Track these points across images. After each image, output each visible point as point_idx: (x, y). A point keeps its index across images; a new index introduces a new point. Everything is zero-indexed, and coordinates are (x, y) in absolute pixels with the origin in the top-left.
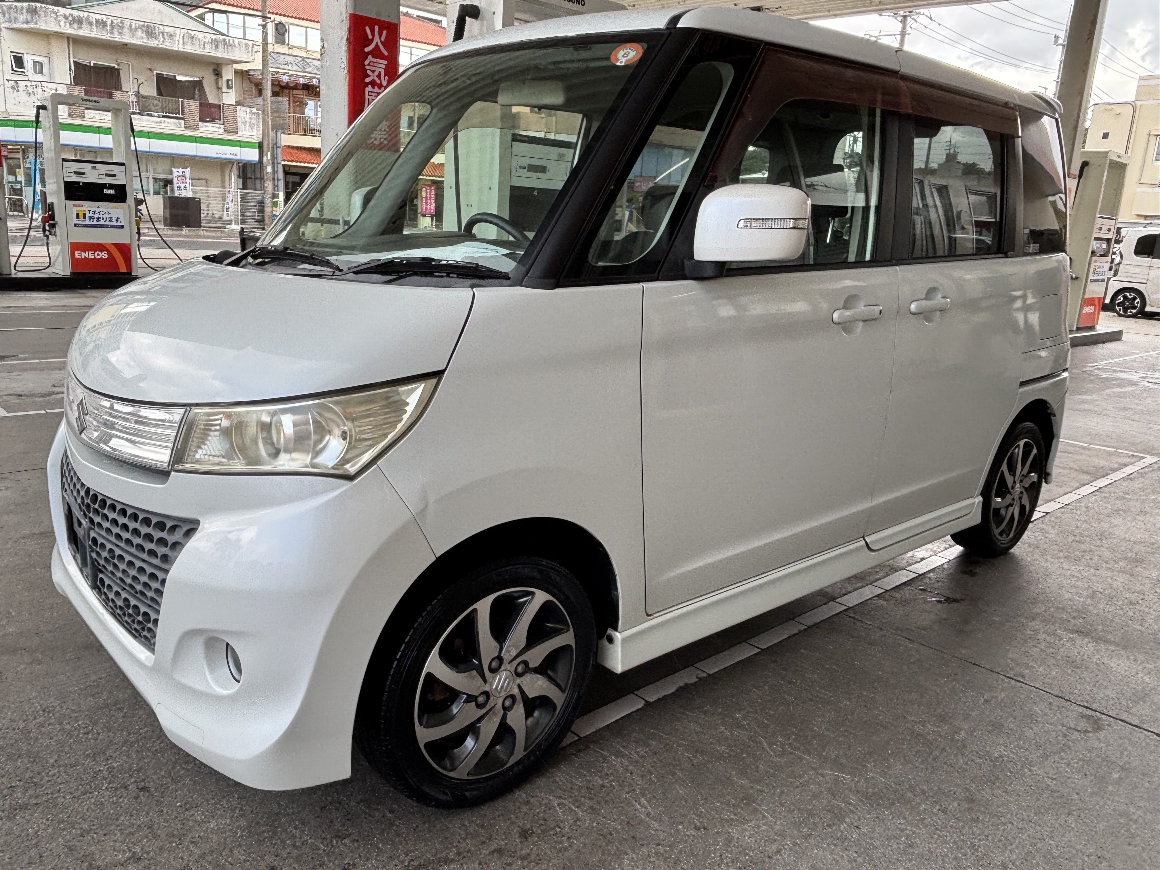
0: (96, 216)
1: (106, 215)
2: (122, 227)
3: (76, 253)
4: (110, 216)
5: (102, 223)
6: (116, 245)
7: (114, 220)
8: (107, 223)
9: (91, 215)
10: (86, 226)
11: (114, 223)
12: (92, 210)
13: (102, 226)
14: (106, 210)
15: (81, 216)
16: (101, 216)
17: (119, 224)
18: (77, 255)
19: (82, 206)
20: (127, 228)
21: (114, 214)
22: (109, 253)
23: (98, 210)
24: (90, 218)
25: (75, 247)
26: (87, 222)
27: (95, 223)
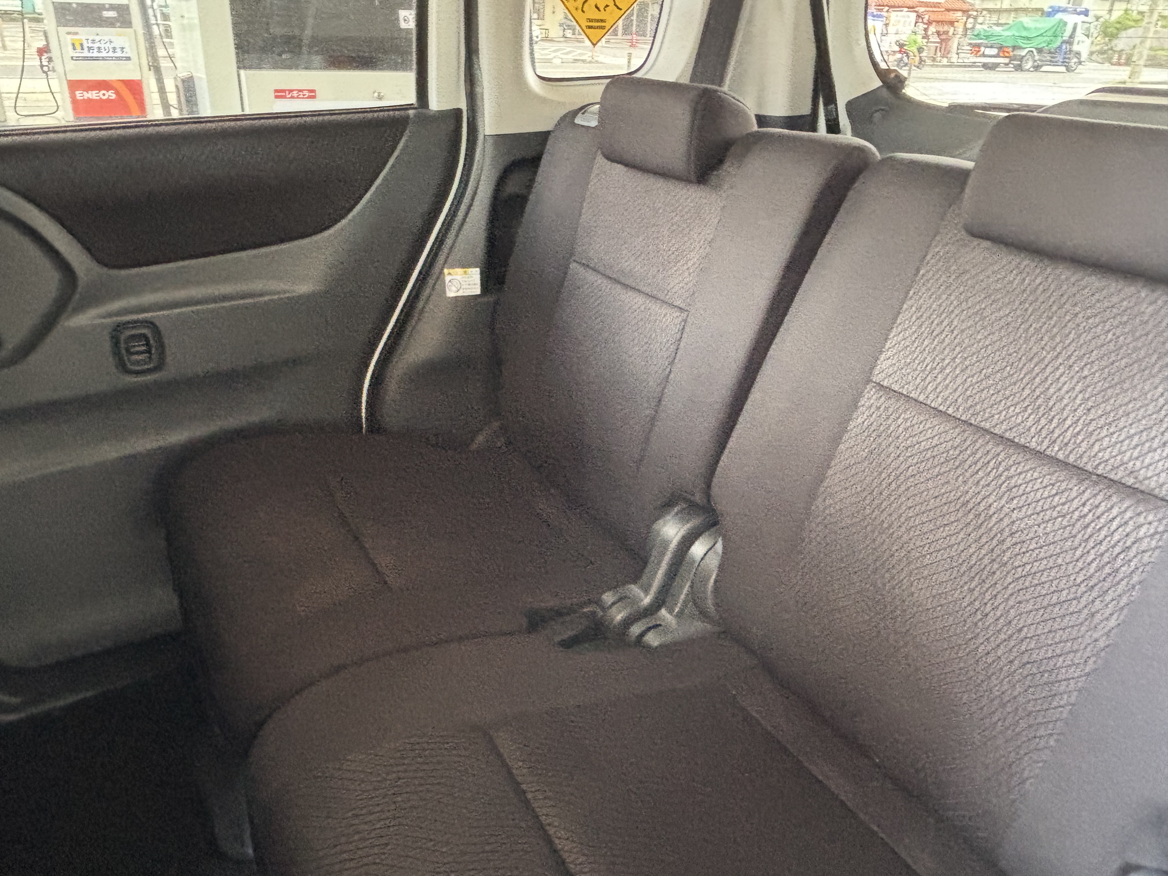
0: (96, 45)
1: (108, 44)
2: (128, 59)
3: (77, 93)
4: (113, 45)
5: (104, 54)
6: (123, 81)
7: (118, 50)
8: (111, 54)
9: (90, 45)
10: (86, 59)
11: (119, 54)
12: (91, 38)
13: (104, 59)
14: (107, 38)
15: (78, 47)
16: (102, 46)
17: (124, 55)
18: (78, 94)
19: (76, 33)
20: (134, 57)
21: (119, 42)
22: (117, 93)
23: (97, 38)
24: (89, 49)
25: (74, 85)
26: (86, 54)
27: (95, 54)
